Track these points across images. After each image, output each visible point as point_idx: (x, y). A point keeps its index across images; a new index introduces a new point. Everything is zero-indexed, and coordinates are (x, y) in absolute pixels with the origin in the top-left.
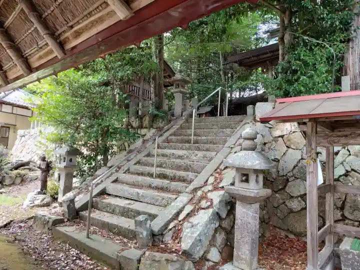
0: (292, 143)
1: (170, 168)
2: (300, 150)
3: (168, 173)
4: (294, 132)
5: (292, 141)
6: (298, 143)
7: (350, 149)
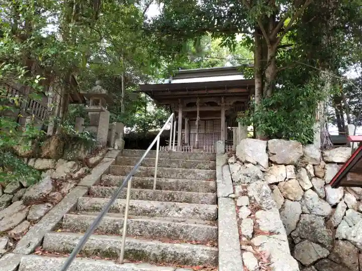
0: (289, 193)
1: (136, 235)
2: (298, 201)
3: (147, 249)
4: (290, 179)
5: (288, 190)
6: (296, 194)
7: (346, 202)
